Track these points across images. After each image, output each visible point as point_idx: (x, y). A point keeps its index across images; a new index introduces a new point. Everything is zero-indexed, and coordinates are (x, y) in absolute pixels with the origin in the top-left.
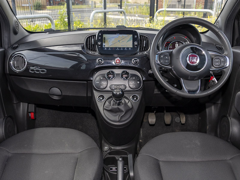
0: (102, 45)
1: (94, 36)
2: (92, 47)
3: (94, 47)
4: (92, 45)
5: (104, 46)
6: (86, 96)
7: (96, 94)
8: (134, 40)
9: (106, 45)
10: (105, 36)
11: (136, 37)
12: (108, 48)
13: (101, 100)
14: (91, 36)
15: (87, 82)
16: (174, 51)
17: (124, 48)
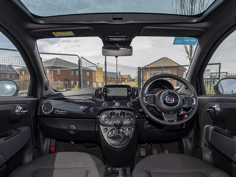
0: (106, 94)
1: (101, 89)
2: (99, 96)
3: (101, 96)
4: (99, 95)
5: (108, 95)
6: (94, 130)
7: (102, 128)
8: (128, 91)
9: (109, 95)
10: (108, 89)
11: (129, 89)
12: (110, 96)
13: (106, 131)
14: (99, 89)
15: (95, 119)
16: (156, 95)
17: (121, 96)
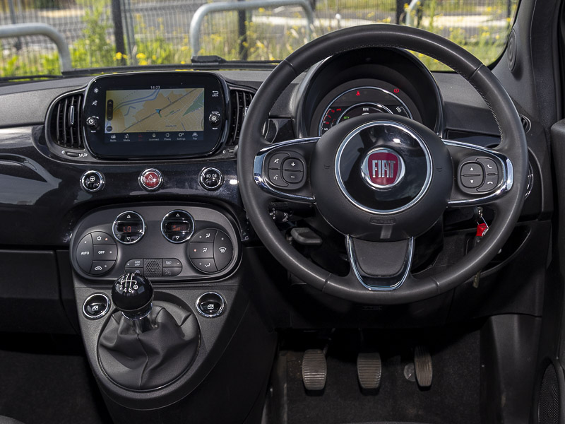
0: (100, 123)
1: (76, 96)
2: (68, 134)
3: (75, 133)
4: (68, 127)
5: (110, 128)
8: (210, 105)
9: (114, 126)
10: (113, 95)
11: (216, 94)
12: (120, 136)
14: (69, 97)
15: (55, 251)
16: (321, 140)
17: (174, 134)
